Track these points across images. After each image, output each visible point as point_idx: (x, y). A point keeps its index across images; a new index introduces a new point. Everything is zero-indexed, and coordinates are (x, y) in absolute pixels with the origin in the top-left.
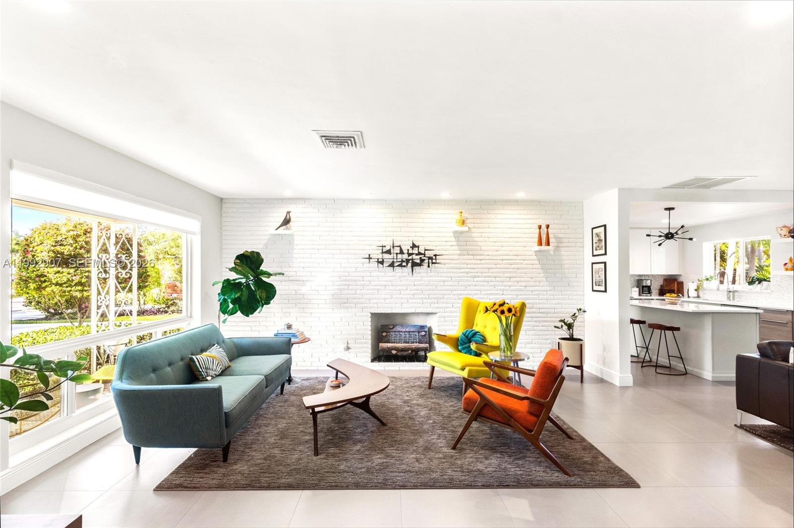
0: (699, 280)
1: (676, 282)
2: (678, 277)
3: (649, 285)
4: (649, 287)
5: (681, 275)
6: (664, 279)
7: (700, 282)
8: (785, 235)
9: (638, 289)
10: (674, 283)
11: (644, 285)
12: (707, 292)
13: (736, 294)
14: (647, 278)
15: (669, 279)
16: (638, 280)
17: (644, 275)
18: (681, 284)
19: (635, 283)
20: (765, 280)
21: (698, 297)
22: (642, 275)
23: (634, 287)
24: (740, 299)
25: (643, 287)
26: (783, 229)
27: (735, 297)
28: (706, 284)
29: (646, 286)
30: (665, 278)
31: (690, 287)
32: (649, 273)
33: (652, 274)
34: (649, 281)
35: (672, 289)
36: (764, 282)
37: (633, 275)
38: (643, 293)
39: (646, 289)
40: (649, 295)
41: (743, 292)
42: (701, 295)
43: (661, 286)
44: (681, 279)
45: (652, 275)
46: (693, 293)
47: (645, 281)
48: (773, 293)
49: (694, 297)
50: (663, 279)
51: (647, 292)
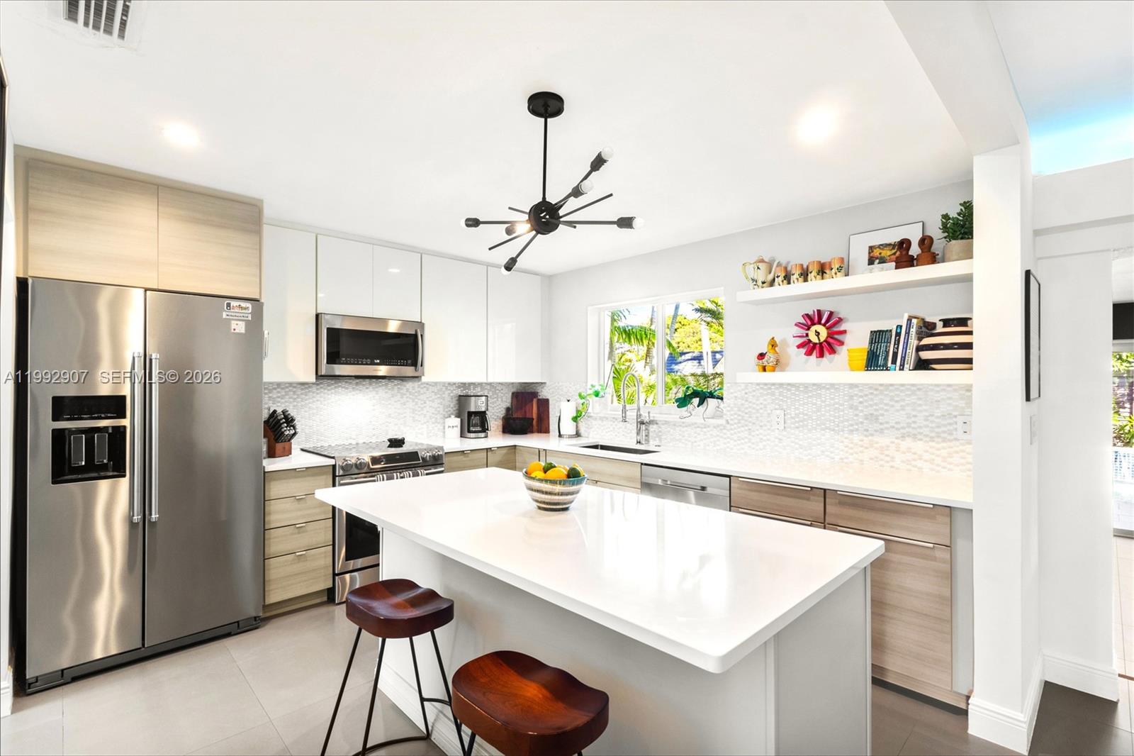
0: (580, 395)
1: (535, 401)
2: (539, 389)
3: (483, 410)
4: (482, 415)
5: (545, 383)
6: (513, 393)
7: (583, 400)
8: (763, 283)
9: (459, 419)
10: (532, 401)
11: (473, 409)
12: (594, 422)
13: (653, 428)
14: (478, 391)
15: (522, 393)
16: (460, 396)
17: (474, 384)
18: (544, 404)
19: (453, 405)
20: (712, 395)
21: (578, 435)
22: (470, 384)
23: (450, 417)
24: (660, 440)
25: (470, 414)
26: (761, 265)
27: (651, 434)
28: (595, 406)
29: (476, 413)
30: (514, 390)
31: (562, 411)
32: (484, 380)
33: (490, 380)
34: (484, 398)
35: (528, 416)
36: (709, 400)
37: (449, 384)
38: (469, 431)
39: (476, 420)
40: (483, 435)
41: (666, 423)
42: (582, 431)
43: (508, 410)
44: (544, 393)
45: (490, 384)
46: (567, 428)
47: (473, 398)
48: (728, 426)
49: (571, 437)
50: (510, 394)
51: (479, 429)
